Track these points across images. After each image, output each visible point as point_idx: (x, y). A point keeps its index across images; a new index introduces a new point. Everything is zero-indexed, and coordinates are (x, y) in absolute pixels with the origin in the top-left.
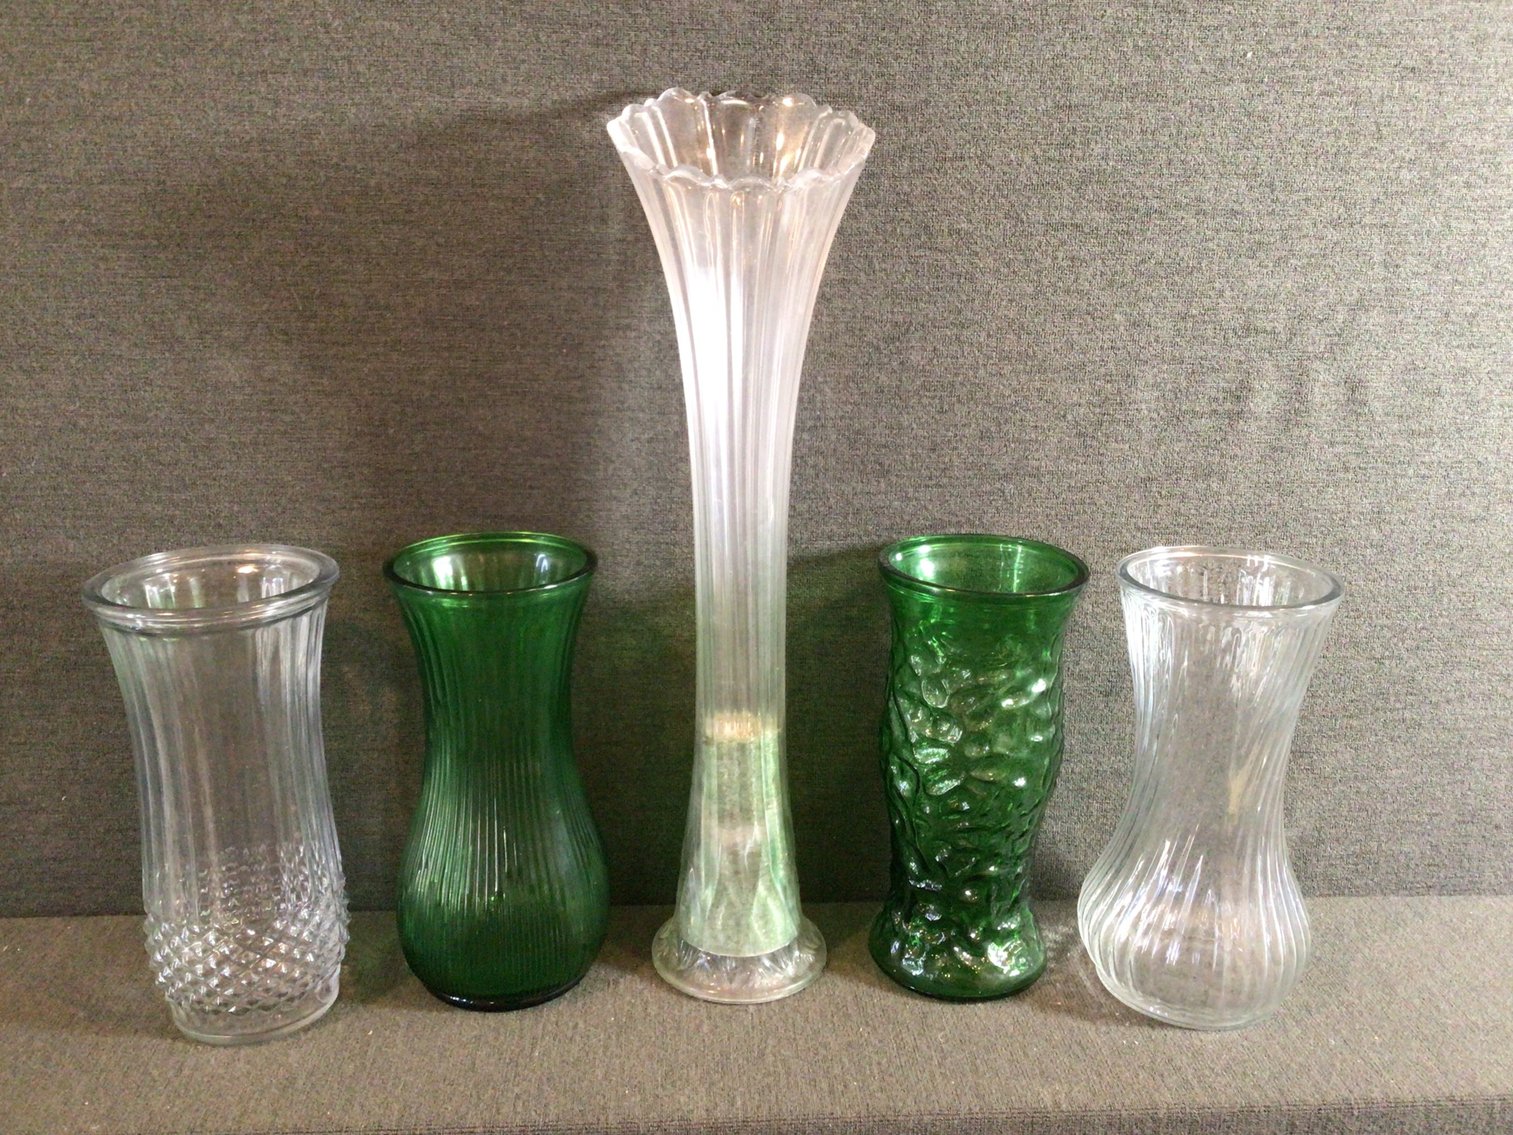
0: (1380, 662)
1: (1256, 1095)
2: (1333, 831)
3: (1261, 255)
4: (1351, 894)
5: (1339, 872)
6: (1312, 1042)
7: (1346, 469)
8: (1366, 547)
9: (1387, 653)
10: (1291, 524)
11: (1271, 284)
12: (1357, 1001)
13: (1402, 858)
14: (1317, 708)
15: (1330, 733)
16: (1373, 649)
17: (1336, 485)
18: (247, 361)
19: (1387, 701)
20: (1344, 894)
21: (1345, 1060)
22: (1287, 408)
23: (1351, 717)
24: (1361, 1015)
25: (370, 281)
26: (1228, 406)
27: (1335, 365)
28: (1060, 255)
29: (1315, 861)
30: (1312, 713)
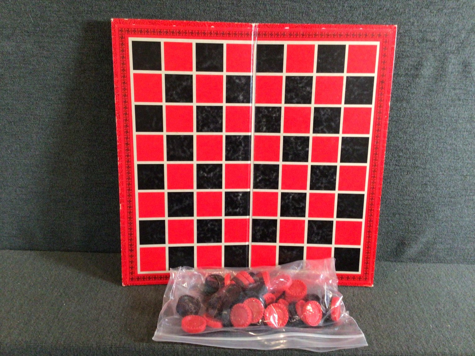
0: (465, 177)
1: (398, 348)
2: (440, 240)
3: (431, 7)
4: (445, 263)
5: (441, 255)
6: (423, 326)
7: (459, 100)
8: (464, 131)
9: (469, 174)
10: (434, 121)
11: (435, 20)
12: (443, 309)
13: (466, 251)
14: (438, 194)
15: (443, 203)
16: (463, 172)
17: (455, 106)
18: (14, 43)
19: (467, 192)
20: (442, 262)
21: (435, 335)
22: (437, 73)
23: (451, 197)
24: (444, 315)
25: (59, 11)
26: (412, 72)
27: (459, 56)
28: (346, 5)
29: (432, 250)
30: (436, 195)
